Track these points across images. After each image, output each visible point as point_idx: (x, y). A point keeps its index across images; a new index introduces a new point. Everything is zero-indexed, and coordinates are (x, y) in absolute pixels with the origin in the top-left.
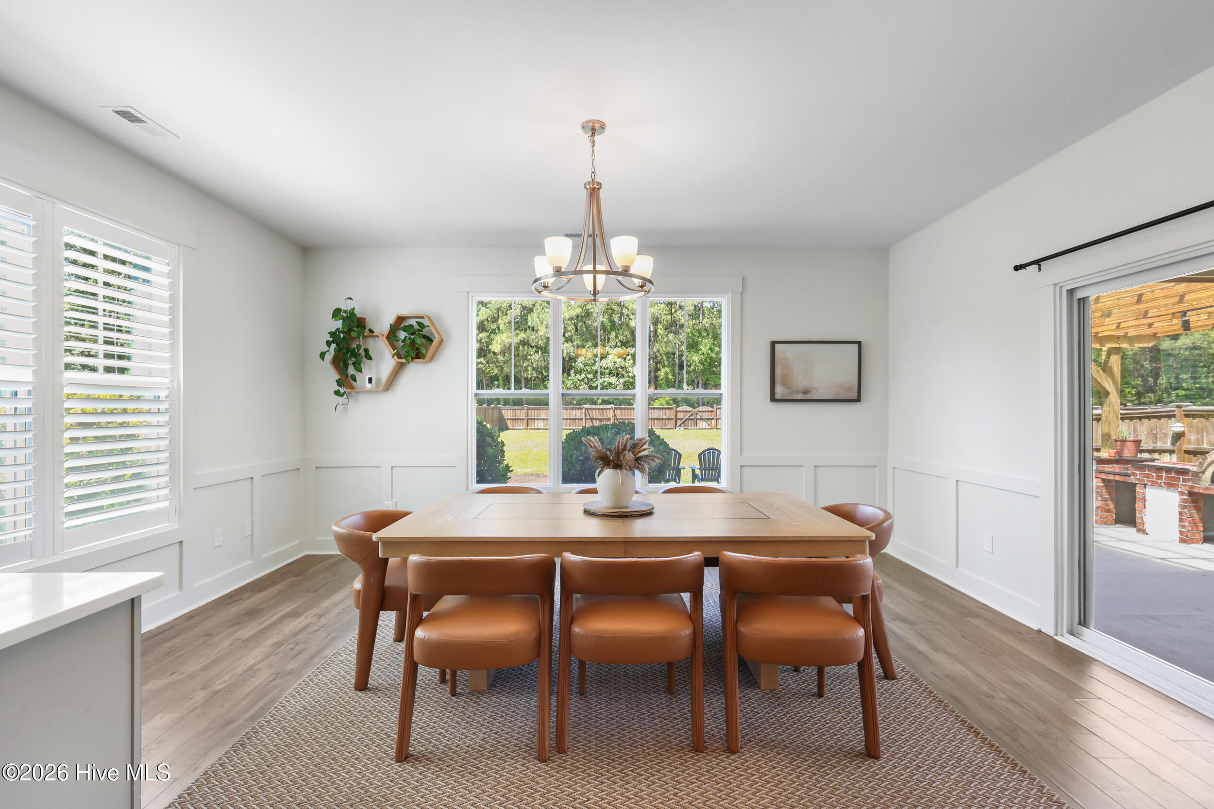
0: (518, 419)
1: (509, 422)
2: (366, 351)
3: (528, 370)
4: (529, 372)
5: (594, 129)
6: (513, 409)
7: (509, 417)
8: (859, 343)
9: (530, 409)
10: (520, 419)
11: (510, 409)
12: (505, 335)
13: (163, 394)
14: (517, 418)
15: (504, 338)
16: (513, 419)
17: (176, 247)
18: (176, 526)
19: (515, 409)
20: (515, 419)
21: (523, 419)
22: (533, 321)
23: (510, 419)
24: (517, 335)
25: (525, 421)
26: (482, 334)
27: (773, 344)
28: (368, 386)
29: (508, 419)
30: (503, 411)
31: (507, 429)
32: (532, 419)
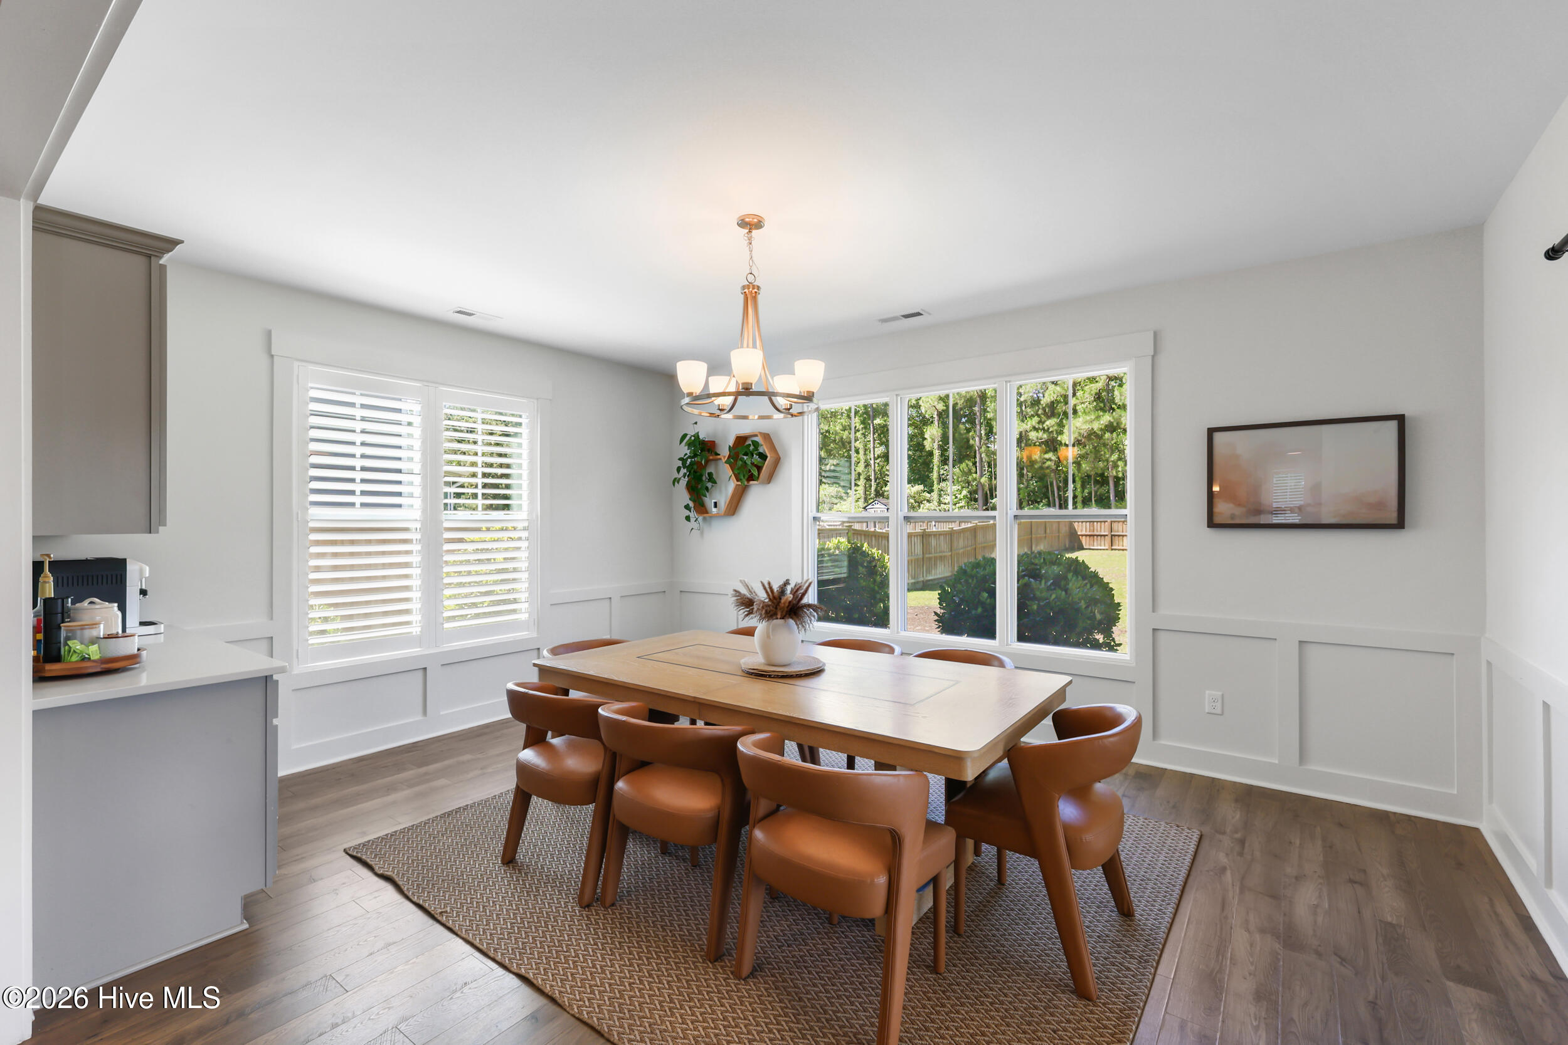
0: (1097, 536)
1: (1083, 540)
2: (710, 474)
3: (1118, 466)
4: (1120, 469)
5: (751, 224)
6: (1090, 522)
7: (1084, 533)
8: (1400, 419)
9: (1114, 522)
10: (1101, 536)
11: (1086, 522)
12: (1081, 419)
13: (520, 525)
14: (1096, 533)
15: (1078, 425)
16: (1090, 536)
17: (535, 401)
18: (535, 635)
19: (1094, 522)
20: (1093, 536)
21: (1105, 536)
22: (1121, 395)
23: (1086, 536)
24: (1098, 417)
25: (1108, 539)
26: (1050, 421)
27: (1211, 432)
28: (714, 510)
29: (1082, 535)
30: (1076, 525)
31: (1083, 549)
32: (1119, 536)
